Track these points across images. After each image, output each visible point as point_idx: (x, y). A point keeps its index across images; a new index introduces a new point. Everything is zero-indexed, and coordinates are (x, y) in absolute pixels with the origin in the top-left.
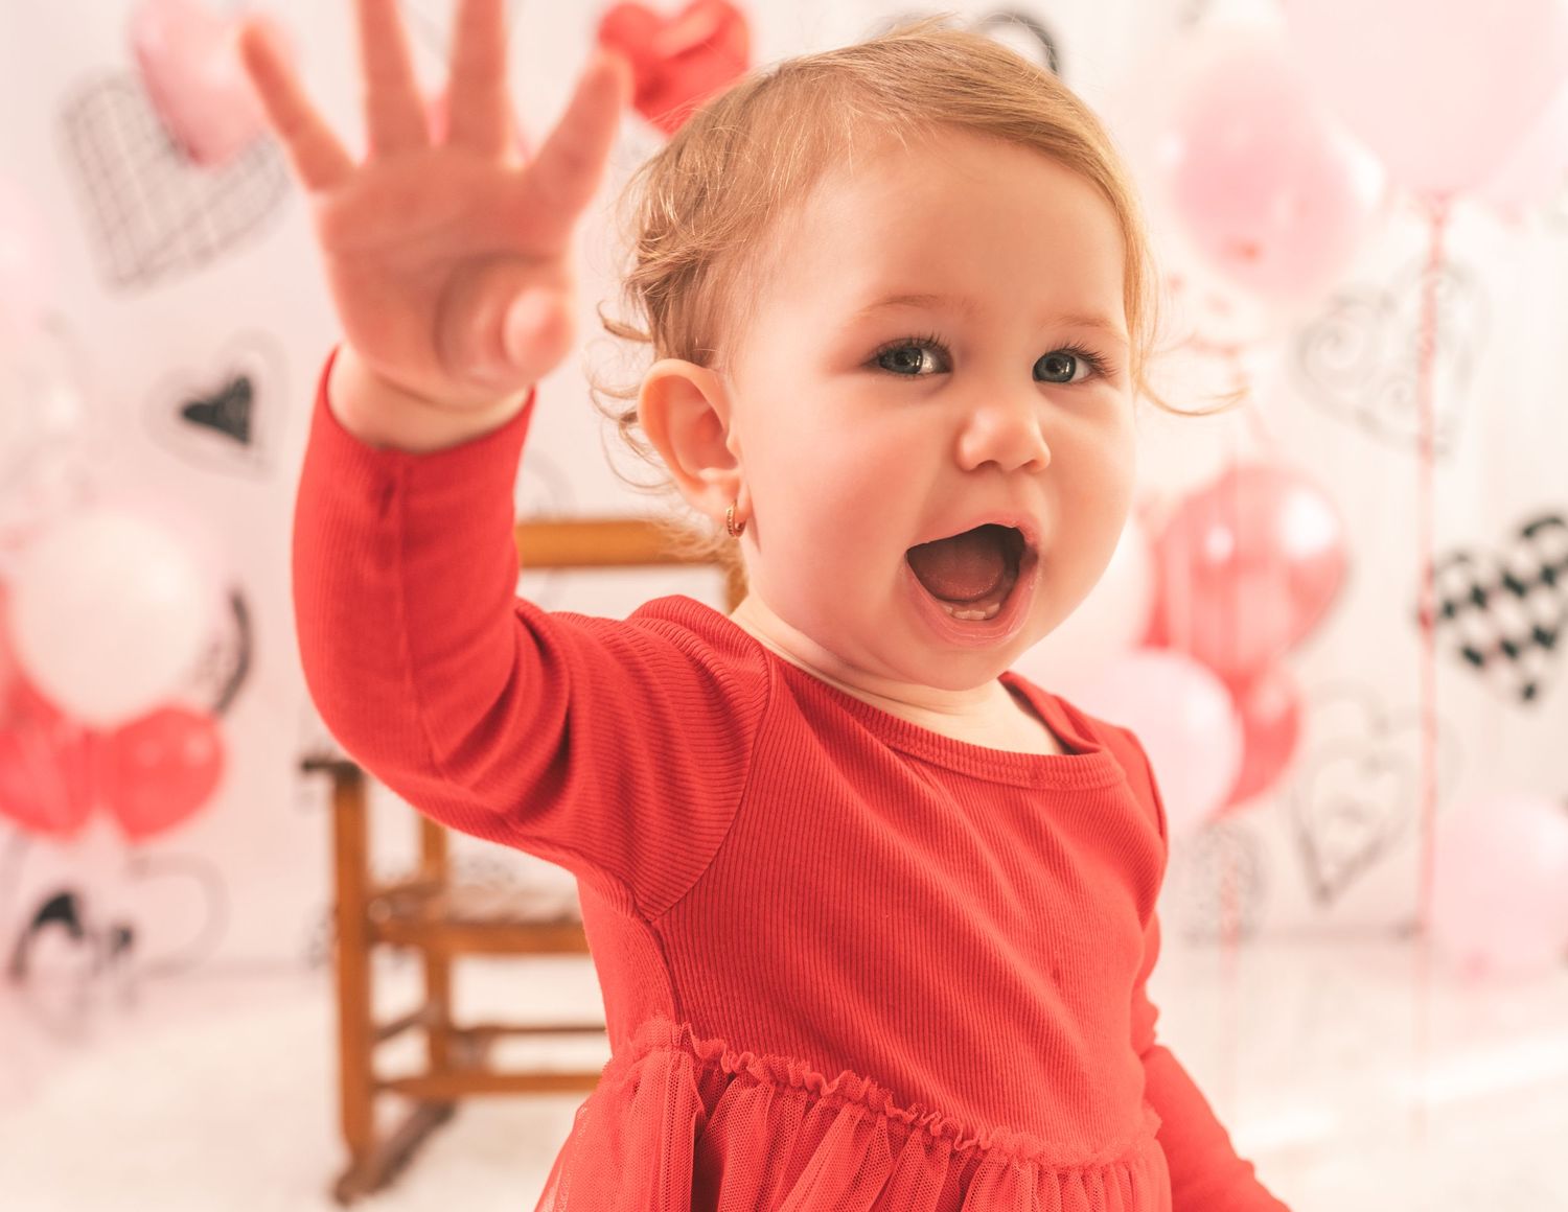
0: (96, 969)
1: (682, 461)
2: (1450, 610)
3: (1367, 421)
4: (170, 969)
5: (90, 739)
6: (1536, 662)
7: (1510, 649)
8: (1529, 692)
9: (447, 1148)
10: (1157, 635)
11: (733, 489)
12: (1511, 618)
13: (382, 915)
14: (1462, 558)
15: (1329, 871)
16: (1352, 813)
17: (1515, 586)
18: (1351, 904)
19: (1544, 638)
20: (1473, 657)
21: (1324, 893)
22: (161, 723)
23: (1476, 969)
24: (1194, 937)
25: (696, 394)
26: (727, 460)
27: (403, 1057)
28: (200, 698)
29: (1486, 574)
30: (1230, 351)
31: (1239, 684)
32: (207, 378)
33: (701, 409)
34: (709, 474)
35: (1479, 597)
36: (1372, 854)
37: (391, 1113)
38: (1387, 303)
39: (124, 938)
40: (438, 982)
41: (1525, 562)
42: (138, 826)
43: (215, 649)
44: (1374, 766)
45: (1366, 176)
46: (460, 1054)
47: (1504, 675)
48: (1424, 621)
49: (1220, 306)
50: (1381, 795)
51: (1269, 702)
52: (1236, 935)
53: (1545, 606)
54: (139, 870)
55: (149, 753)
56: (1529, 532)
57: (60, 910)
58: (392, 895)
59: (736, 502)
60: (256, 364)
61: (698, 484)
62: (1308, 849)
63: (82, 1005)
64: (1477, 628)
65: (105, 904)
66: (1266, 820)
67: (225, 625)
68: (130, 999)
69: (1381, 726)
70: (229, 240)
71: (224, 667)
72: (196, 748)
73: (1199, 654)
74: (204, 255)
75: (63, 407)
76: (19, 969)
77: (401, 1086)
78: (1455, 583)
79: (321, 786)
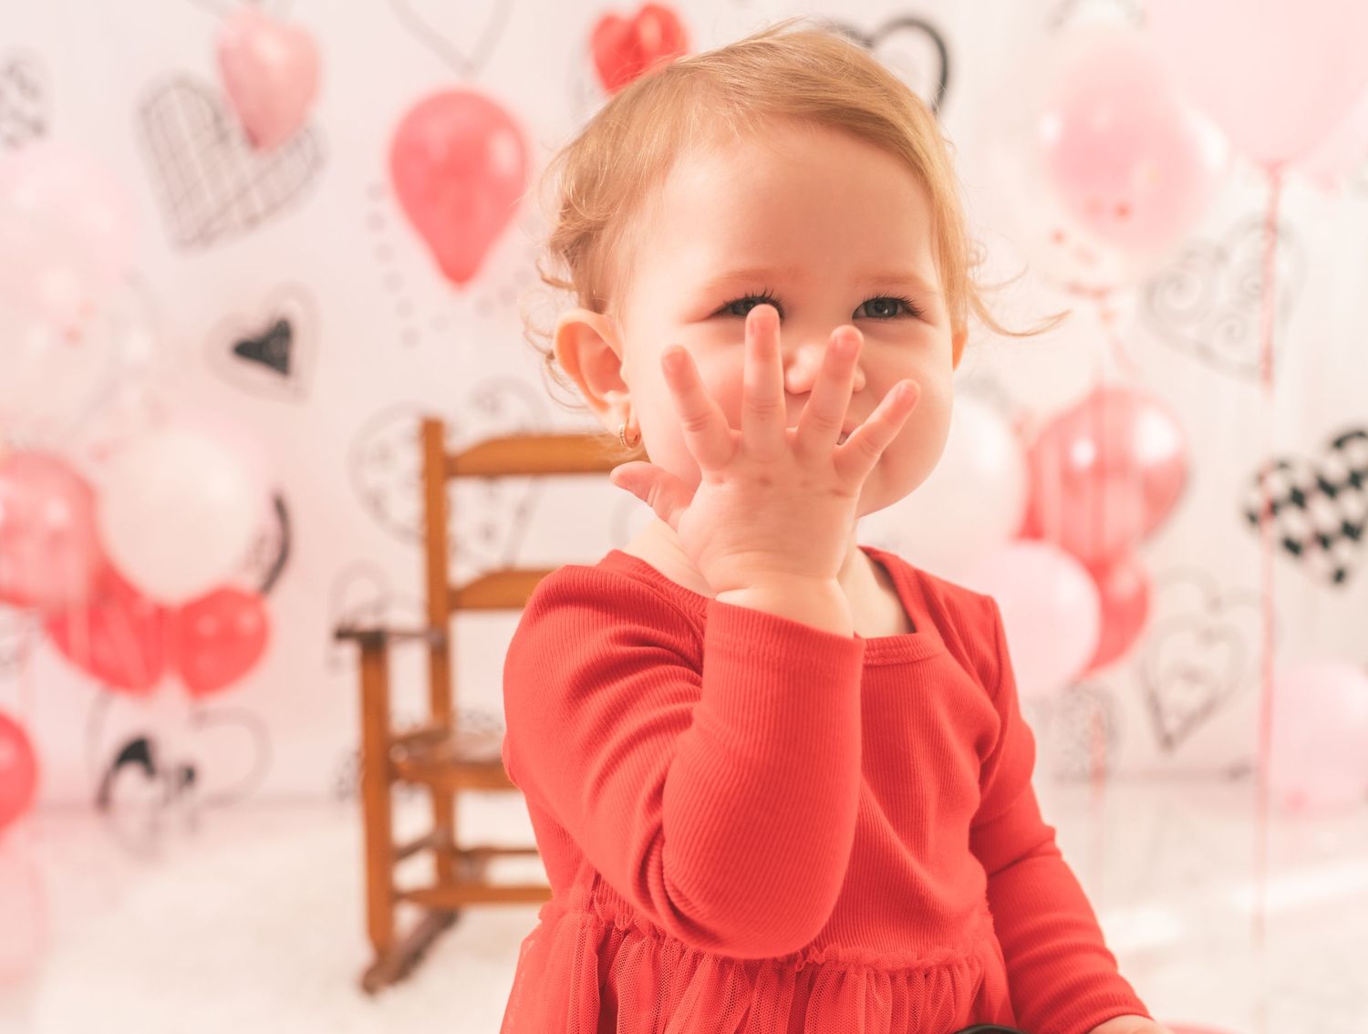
0: (166, 801)
1: (591, 388)
2: (1274, 508)
3: (1204, 352)
4: (223, 801)
5: (161, 613)
6: (1345, 551)
7: (1324, 541)
8: (1339, 576)
9: (452, 945)
10: (1032, 529)
11: (627, 409)
12: (1324, 514)
13: (400, 757)
14: (1283, 466)
15: (1172, 723)
16: (1192, 676)
17: (1328, 489)
18: (1191, 750)
19: (1351, 531)
20: (1293, 547)
21: (1168, 742)
22: (219, 601)
23: (1297, 804)
24: (1061, 778)
25: (595, 337)
26: (622, 387)
27: (416, 873)
28: (250, 581)
29: (1303, 479)
30: (1100, 294)
31: (1099, 569)
32: (254, 322)
33: (601, 347)
34: (610, 397)
35: (1298, 498)
36: (1208, 709)
37: (407, 918)
38: (1221, 255)
39: (189, 775)
40: (444, 812)
41: (1335, 468)
42: (199, 685)
43: (261, 541)
44: (1209, 637)
45: (1212, 146)
46: (462, 870)
47: (1318, 562)
48: (1253, 518)
49: (1086, 257)
50: (1215, 660)
51: (1124, 584)
52: (1098, 775)
53: (1352, 505)
54: (200, 720)
55: (208, 626)
56: (1339, 443)
57: (137, 752)
58: (409, 740)
59: (628, 421)
60: (294, 310)
61: (603, 406)
62: (1155, 705)
63: (154, 828)
64: (1294, 523)
65: (173, 748)
66: (1120, 681)
67: (270, 523)
68: (193, 824)
69: (1215, 604)
70: (273, 208)
71: (269, 556)
72: (247, 621)
73: (1068, 546)
74: (252, 222)
75: (138, 346)
76: (103, 799)
77: (416, 896)
78: (1278, 486)
79: (349, 653)
